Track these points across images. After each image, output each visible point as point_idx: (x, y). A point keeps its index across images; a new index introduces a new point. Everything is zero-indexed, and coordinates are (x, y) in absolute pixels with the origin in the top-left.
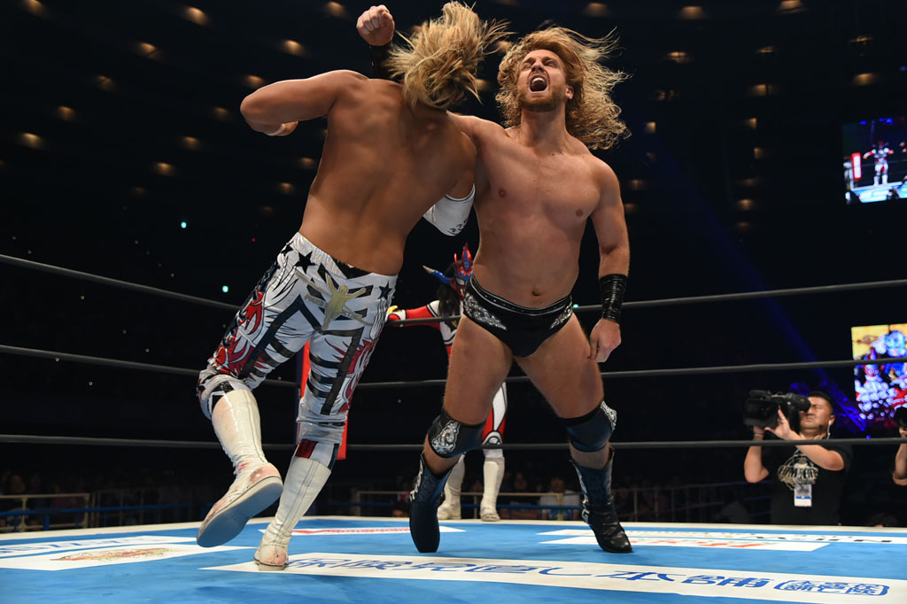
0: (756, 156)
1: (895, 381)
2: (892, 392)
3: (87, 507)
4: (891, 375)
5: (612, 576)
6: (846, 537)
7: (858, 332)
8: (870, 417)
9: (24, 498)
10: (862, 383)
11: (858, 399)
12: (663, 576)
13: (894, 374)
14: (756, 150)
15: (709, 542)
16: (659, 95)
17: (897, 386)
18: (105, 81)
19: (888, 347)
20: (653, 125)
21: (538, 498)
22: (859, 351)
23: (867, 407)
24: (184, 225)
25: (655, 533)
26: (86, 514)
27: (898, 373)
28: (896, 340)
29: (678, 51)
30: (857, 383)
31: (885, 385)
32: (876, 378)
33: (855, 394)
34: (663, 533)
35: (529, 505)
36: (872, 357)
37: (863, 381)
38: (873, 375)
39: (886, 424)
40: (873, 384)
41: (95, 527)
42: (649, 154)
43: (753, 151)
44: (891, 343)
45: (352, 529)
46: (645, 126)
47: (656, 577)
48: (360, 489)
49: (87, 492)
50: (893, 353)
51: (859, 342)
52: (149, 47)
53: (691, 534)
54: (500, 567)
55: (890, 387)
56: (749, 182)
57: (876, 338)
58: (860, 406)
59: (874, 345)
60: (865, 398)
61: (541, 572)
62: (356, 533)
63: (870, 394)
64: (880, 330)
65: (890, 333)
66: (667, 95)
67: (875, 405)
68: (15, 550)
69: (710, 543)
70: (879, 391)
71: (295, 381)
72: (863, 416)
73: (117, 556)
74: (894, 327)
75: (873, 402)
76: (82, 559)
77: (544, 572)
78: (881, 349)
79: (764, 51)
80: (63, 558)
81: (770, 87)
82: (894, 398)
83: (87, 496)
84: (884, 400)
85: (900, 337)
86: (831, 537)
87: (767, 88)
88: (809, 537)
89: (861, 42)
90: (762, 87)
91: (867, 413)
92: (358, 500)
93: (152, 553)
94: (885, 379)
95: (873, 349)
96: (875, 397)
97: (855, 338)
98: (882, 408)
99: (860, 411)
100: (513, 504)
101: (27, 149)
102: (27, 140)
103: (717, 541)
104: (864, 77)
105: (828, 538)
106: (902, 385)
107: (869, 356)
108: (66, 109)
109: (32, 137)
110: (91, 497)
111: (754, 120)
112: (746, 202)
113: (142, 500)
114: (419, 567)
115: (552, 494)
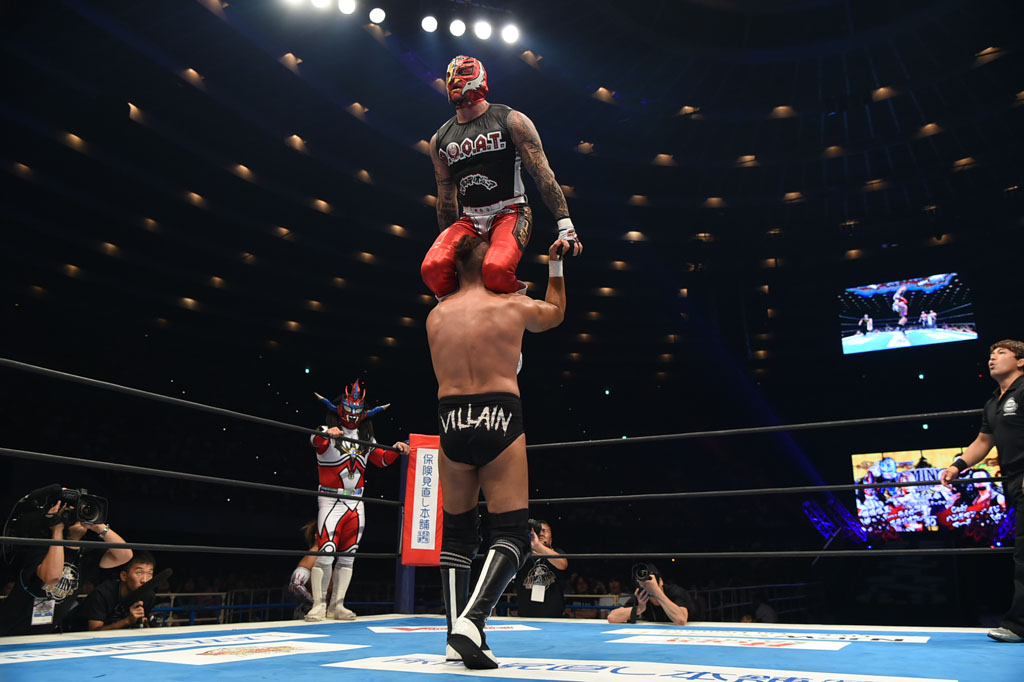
0: (769, 316)
1: (890, 500)
2: (887, 508)
3: (223, 604)
4: (886, 495)
5: (673, 676)
6: (864, 636)
7: (857, 459)
8: (870, 530)
9: (173, 596)
10: (862, 501)
11: (860, 515)
12: (717, 676)
13: (888, 494)
14: (769, 310)
15: (749, 642)
16: (690, 267)
17: (891, 504)
18: (249, 257)
19: (882, 471)
20: (685, 290)
21: (598, 599)
22: (858, 474)
23: (867, 521)
24: (307, 371)
26: (223, 611)
27: (891, 492)
28: (888, 465)
29: (705, 233)
30: (858, 501)
31: (881, 503)
32: (873, 497)
33: (856, 511)
34: (708, 633)
35: (589, 605)
36: (870, 480)
37: (863, 500)
38: (871, 495)
39: (883, 536)
40: (872, 502)
41: (229, 623)
42: (682, 314)
43: (767, 312)
44: (885, 468)
46: (679, 292)
47: (710, 676)
49: (224, 591)
50: (887, 476)
51: (858, 467)
52: (284, 231)
53: (731, 633)
54: (575, 666)
55: (885, 504)
56: (764, 336)
57: (872, 464)
58: (861, 520)
59: (871, 469)
60: (865, 514)
61: (612, 671)
63: (869, 510)
64: (876, 457)
65: (884, 459)
66: (696, 267)
67: (874, 520)
68: (167, 644)
70: (876, 508)
71: (397, 500)
72: (864, 529)
73: (252, 651)
74: (886, 455)
75: (872, 517)
76: (222, 653)
77: (614, 671)
78: (877, 473)
79: (772, 232)
80: (206, 653)
81: (778, 260)
82: (889, 514)
83: (223, 595)
84: (881, 516)
85: (892, 463)
86: (851, 636)
87: (776, 261)
88: (833, 636)
89: (850, 225)
90: (772, 261)
91: (867, 527)
94: (881, 498)
95: (870, 473)
96: (873, 513)
97: (854, 464)
98: (879, 522)
99: (862, 525)
100: (575, 604)
101: (185, 310)
102: (185, 304)
103: (755, 641)
104: (853, 252)
105: (848, 637)
106: (895, 503)
107: (867, 480)
108: (217, 279)
109: (189, 301)
110: (227, 596)
111: (766, 287)
112: (761, 352)
113: (268, 599)
114: (507, 666)
115: (609, 595)
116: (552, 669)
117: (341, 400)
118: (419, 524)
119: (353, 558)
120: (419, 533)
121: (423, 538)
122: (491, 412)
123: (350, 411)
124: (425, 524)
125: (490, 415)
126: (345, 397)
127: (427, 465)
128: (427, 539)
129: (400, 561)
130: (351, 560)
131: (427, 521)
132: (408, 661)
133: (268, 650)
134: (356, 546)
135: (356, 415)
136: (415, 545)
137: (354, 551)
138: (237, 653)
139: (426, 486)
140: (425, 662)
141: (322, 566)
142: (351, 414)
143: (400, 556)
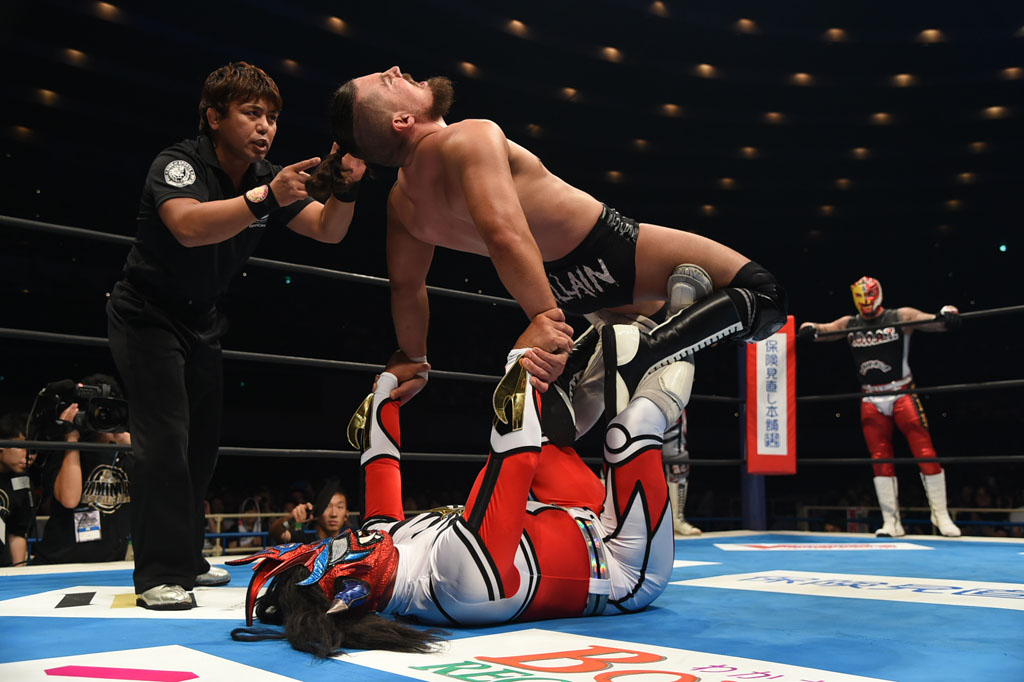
114: (898, 587)
116: (959, 593)
118: (765, 426)
120: (767, 435)
121: (772, 441)
122: (578, 277)
124: (773, 425)
125: (580, 281)
127: (771, 353)
128: (776, 443)
129: (746, 469)
131: (775, 421)
132: (769, 580)
136: (763, 449)
139: (771, 379)
140: (790, 582)
143: (745, 463)
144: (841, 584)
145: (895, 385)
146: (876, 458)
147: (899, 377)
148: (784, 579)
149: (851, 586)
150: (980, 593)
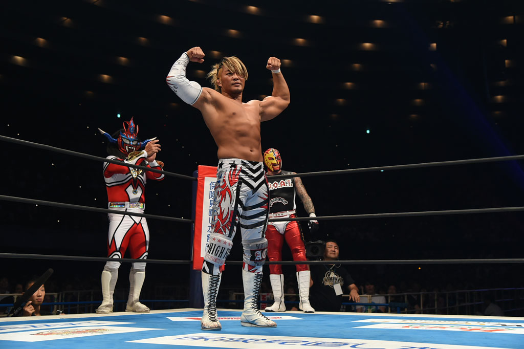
0: (507, 66)
3: (56, 302)
9: (16, 296)
14: (506, 61)
16: (439, 24)
18: (66, 20)
20: (435, 45)
24: (119, 116)
25: (432, 322)
42: (431, 65)
43: (504, 62)
45: (228, 317)
46: (429, 46)
48: (236, 292)
49: (55, 292)
53: (456, 322)
54: (324, 343)
56: (502, 83)
61: (351, 347)
62: (230, 320)
66: (444, 24)
68: (8, 328)
69: (468, 329)
71: (190, 218)
73: (74, 333)
76: (51, 334)
77: (354, 346)
80: (38, 334)
81: (516, 18)
83: (56, 295)
87: (514, 18)
90: (511, 18)
92: (234, 299)
93: (96, 332)
101: (16, 66)
102: (16, 61)
103: (473, 327)
108: (41, 40)
109: (19, 58)
110: (58, 296)
111: (505, 41)
112: (499, 97)
113: (92, 298)
114: (271, 342)
115: (365, 295)
116: (305, 345)
117: (119, 134)
119: (145, 263)
123: (128, 143)
126: (123, 132)
129: (192, 267)
130: (143, 265)
132: (194, 339)
133: (87, 331)
134: (146, 254)
135: (133, 146)
137: (145, 258)
138: (62, 334)
140: (206, 339)
141: (111, 270)
142: (129, 145)
143: (192, 262)
144: (237, 341)
145: (287, 214)
146: (271, 261)
147: (291, 209)
148: (203, 338)
149: (243, 341)
150: (317, 344)
